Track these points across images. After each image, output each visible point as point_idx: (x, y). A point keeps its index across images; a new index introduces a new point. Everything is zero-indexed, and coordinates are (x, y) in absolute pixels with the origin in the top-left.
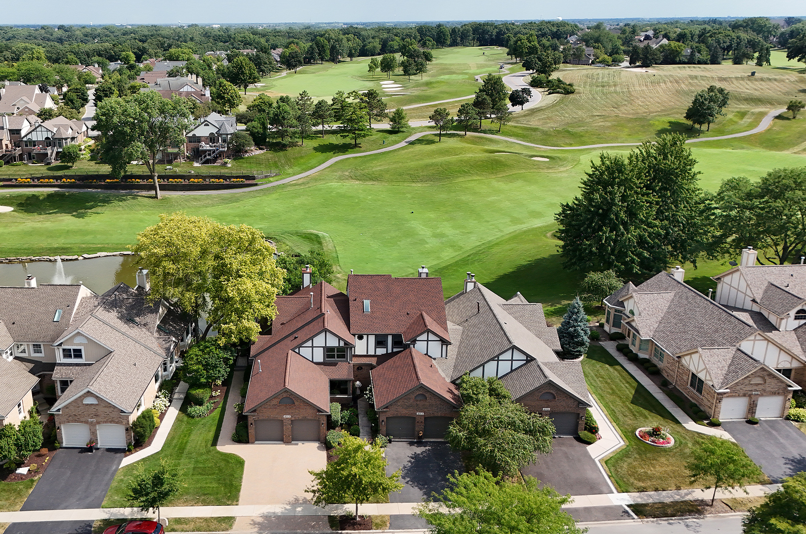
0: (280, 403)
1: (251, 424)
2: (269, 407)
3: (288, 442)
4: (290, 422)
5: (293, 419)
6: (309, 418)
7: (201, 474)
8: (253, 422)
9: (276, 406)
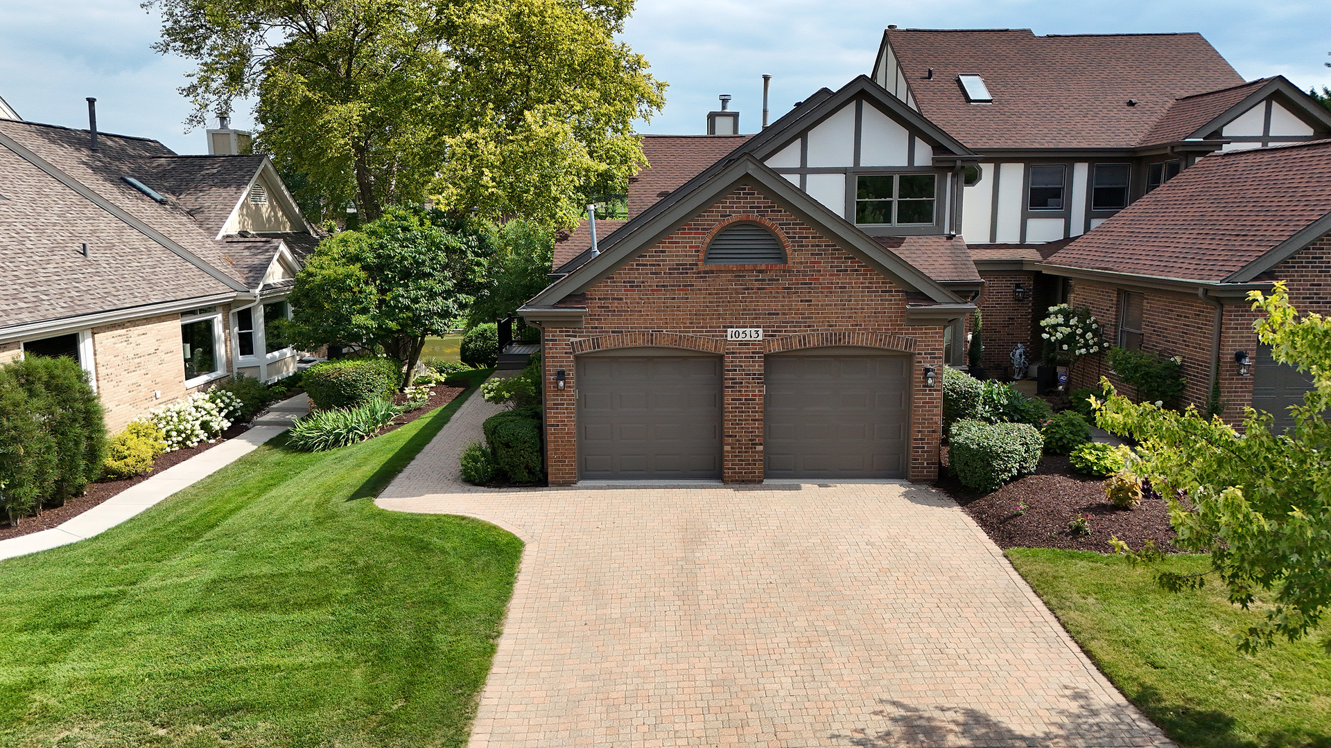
0: (709, 258)
1: (561, 375)
2: (653, 282)
3: (746, 480)
4: (758, 367)
5: (775, 347)
6: (860, 339)
7: (242, 606)
8: (568, 364)
9: (691, 277)
